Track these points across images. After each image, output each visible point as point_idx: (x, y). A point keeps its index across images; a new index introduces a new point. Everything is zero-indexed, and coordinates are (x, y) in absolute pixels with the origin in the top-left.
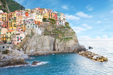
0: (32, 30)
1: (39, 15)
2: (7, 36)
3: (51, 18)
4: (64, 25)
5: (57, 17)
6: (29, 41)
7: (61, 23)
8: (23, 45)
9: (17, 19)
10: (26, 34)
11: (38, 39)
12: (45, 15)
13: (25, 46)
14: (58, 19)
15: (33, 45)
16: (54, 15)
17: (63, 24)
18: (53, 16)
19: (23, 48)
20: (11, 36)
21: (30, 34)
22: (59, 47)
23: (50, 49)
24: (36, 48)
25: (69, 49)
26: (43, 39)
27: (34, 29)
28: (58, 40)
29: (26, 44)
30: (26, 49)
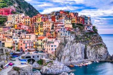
0: (65, 38)
1: (68, 20)
2: (37, 43)
3: (78, 23)
4: (92, 31)
5: (84, 22)
6: (63, 50)
7: (89, 29)
8: (58, 55)
9: (44, 24)
10: (60, 42)
11: (71, 47)
12: (73, 20)
13: (60, 55)
14: (85, 24)
15: (67, 53)
16: (82, 19)
17: (91, 29)
18: (80, 21)
19: (58, 58)
20: (42, 43)
21: (63, 42)
22: (90, 55)
23: (82, 57)
24: (70, 57)
25: (101, 57)
26: (75, 47)
27: (67, 36)
28: (88, 47)
29: (61, 53)
30: (61, 58)
